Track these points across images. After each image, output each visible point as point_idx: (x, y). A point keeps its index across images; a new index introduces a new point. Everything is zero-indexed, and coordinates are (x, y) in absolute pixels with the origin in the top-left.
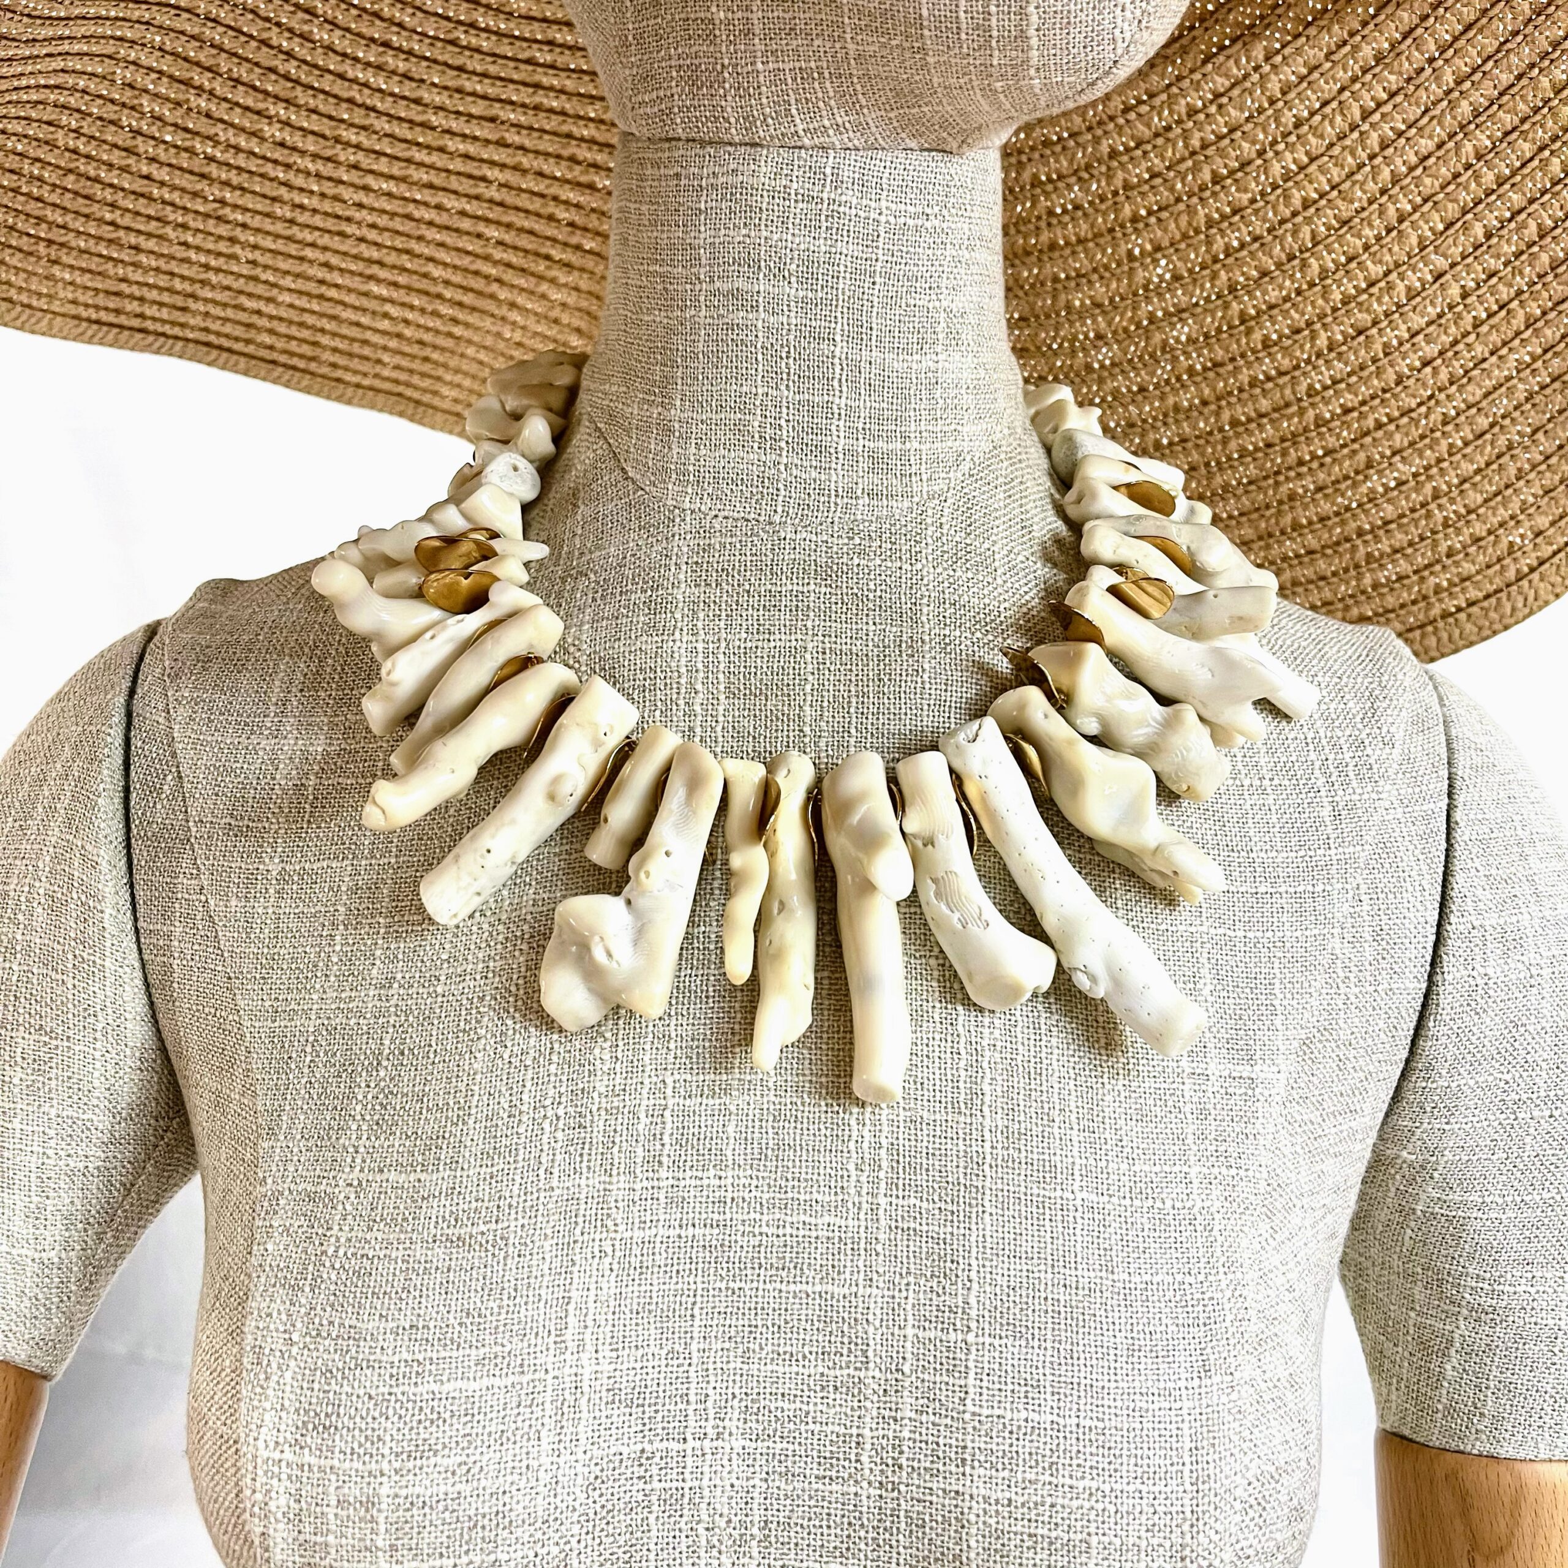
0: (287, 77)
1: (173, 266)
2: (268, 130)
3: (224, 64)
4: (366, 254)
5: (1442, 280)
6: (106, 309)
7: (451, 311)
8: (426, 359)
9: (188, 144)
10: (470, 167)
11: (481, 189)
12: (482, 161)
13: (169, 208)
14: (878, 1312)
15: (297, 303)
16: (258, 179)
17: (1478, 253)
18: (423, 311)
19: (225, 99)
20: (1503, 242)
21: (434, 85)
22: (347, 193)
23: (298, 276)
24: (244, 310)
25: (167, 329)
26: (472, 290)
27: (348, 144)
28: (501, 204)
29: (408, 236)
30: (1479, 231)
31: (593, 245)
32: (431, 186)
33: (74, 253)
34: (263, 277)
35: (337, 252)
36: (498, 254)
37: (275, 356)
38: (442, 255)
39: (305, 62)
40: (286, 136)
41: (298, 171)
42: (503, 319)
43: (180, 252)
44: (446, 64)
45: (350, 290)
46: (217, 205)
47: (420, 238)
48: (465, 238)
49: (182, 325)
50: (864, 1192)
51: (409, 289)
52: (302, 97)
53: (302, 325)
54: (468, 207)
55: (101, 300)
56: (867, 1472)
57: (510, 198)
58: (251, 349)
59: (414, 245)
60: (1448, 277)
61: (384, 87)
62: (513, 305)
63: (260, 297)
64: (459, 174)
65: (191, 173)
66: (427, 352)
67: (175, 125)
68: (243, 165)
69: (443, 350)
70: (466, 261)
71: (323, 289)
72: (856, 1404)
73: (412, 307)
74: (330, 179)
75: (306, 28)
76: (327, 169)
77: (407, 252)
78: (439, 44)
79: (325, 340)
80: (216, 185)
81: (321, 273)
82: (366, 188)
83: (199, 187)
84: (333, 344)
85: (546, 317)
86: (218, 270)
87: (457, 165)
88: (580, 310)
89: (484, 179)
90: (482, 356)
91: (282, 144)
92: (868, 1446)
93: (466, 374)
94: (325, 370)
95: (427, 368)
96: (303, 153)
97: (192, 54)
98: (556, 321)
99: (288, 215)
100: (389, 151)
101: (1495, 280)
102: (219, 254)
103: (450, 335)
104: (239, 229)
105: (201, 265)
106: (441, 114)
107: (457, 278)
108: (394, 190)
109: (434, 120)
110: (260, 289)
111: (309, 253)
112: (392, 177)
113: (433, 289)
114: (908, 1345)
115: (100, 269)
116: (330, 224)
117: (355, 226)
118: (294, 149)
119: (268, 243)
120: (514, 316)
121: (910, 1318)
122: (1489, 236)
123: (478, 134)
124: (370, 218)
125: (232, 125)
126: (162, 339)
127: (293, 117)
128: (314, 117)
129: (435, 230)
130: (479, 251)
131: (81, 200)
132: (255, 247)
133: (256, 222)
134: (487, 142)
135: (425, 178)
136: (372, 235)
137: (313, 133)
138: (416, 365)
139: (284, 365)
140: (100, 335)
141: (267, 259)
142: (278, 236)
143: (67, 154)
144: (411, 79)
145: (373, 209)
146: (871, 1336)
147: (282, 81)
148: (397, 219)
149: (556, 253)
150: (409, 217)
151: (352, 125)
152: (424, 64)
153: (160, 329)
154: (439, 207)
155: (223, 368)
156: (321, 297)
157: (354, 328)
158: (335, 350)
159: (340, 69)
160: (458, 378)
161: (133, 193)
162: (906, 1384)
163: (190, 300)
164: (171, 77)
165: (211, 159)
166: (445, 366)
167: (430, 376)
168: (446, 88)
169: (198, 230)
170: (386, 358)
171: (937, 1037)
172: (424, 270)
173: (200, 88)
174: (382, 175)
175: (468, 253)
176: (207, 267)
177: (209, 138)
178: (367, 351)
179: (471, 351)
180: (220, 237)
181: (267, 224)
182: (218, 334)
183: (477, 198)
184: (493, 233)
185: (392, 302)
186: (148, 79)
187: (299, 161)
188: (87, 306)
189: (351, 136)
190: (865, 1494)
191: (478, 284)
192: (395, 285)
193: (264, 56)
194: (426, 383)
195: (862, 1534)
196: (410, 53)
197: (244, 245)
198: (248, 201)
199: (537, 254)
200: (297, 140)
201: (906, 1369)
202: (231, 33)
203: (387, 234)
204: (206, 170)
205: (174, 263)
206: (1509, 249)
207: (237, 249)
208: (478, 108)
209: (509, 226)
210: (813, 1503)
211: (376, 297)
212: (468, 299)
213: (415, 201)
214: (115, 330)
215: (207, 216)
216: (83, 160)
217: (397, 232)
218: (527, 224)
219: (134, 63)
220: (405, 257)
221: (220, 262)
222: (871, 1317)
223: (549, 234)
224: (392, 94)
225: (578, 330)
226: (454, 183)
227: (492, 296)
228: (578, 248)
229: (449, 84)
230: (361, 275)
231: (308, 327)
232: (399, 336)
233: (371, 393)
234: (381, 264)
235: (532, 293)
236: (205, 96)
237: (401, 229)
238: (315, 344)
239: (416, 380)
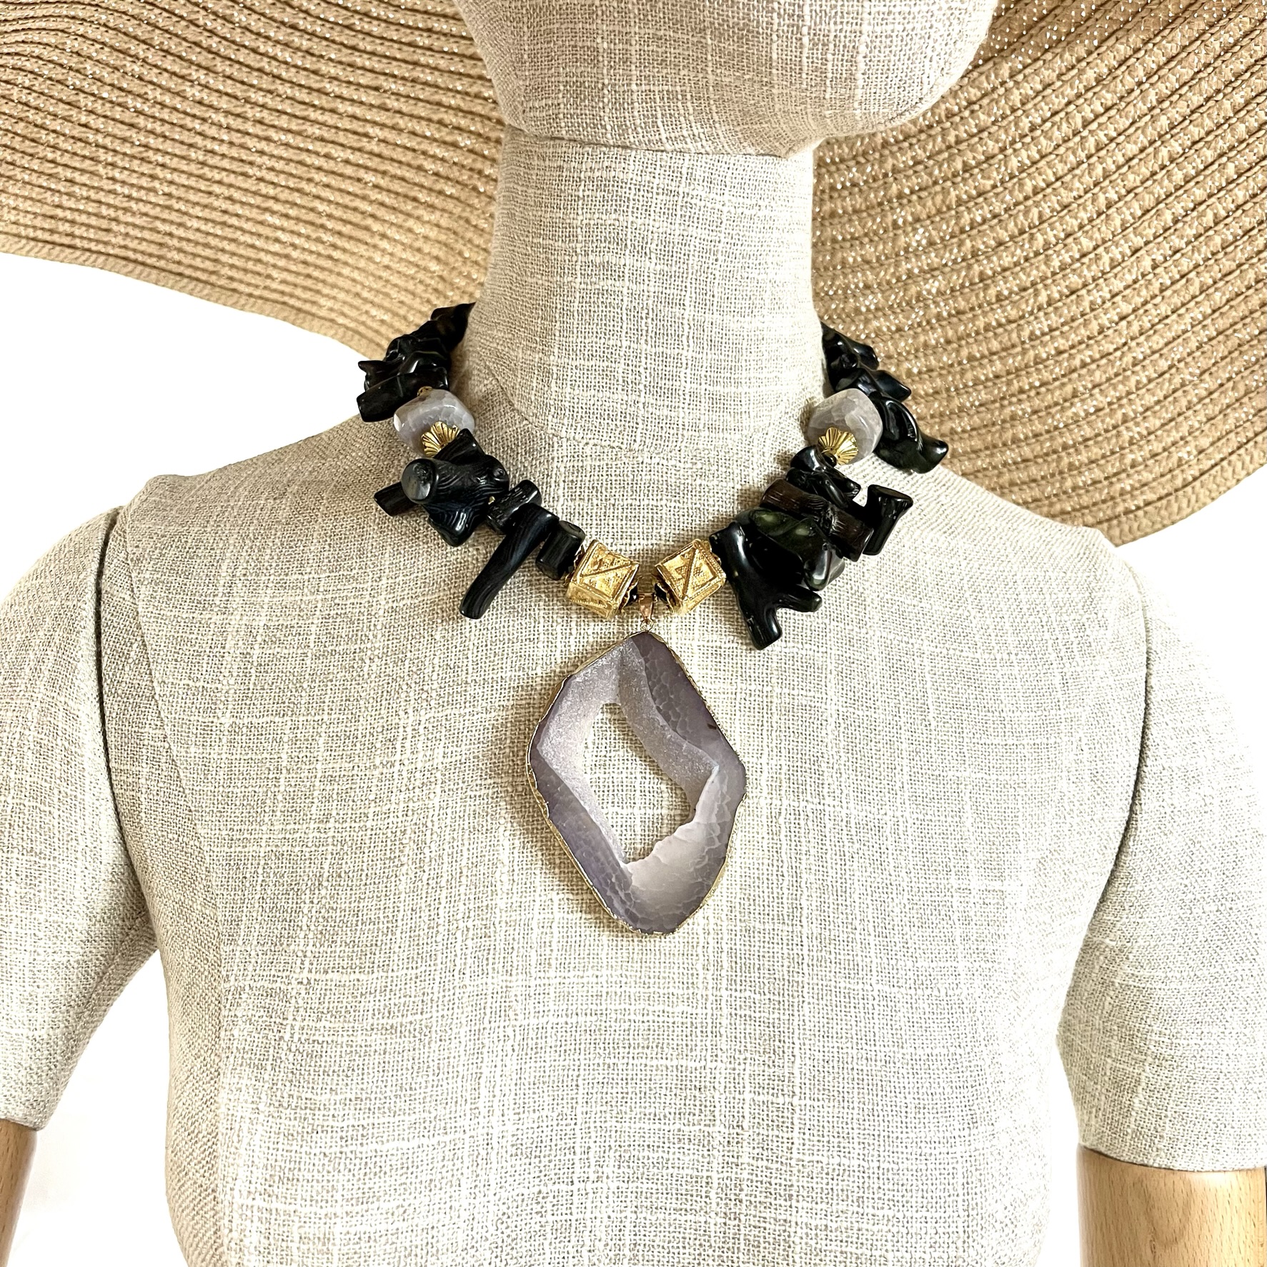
0: (209, 51)
1: (101, 196)
2: (189, 91)
3: (157, 38)
4: (264, 191)
5: (1138, 254)
6: (43, 229)
7: (331, 239)
8: (309, 276)
9: (120, 100)
10: (355, 126)
11: (364, 143)
12: (366, 121)
13: (102, 151)
14: (723, 1081)
15: (203, 228)
16: (178, 129)
17: (1167, 234)
18: (308, 237)
19: (156, 66)
20: (1186, 226)
21: (330, 59)
22: (251, 143)
23: (206, 206)
24: (159, 232)
25: (93, 246)
26: (350, 223)
27: (256, 104)
28: (379, 156)
29: (300, 178)
30: (1168, 217)
31: (453, 191)
32: (322, 139)
33: (20, 184)
34: (176, 206)
35: (239, 188)
36: (374, 195)
37: (181, 269)
38: (326, 193)
39: (225, 38)
40: (205, 95)
41: (213, 123)
42: (375, 246)
43: (108, 185)
44: (342, 44)
45: (248, 219)
46: (142, 149)
47: (310, 180)
48: (348, 181)
49: (106, 243)
50: (710, 987)
51: (298, 219)
52: (220, 66)
53: (207, 245)
54: (351, 157)
55: (39, 222)
56: (714, 1205)
57: (386, 151)
58: (162, 263)
59: (303, 185)
60: (1142, 252)
61: (289, 60)
62: (383, 236)
63: (172, 222)
64: (346, 130)
65: (122, 123)
66: (310, 270)
67: (112, 85)
68: (167, 118)
69: (323, 269)
70: (347, 200)
71: (226, 218)
72: (706, 1153)
73: (299, 235)
74: (238, 131)
75: (228, 12)
76: (236, 124)
77: (298, 190)
78: (338, 29)
79: (224, 258)
80: (142, 133)
81: (226, 205)
82: (268, 139)
83: (128, 134)
84: (231, 261)
85: (411, 247)
86: (139, 200)
87: (346, 124)
88: (439, 242)
89: (366, 135)
90: (356, 275)
91: (200, 103)
92: (715, 1185)
93: (341, 289)
94: (222, 282)
95: (309, 283)
96: (217, 110)
97: (131, 29)
98: (419, 250)
99: (201, 158)
100: (289, 111)
101: (1178, 255)
102: (141, 188)
103: (330, 257)
104: (159, 168)
105: (125, 196)
106: (336, 83)
107: (338, 213)
108: (291, 141)
109: (329, 87)
110: (174, 217)
111: (216, 189)
112: (290, 131)
113: (319, 221)
114: (746, 1106)
115: (39, 197)
116: (235, 166)
117: (255, 169)
118: (211, 106)
119: (183, 180)
120: (384, 244)
121: (747, 1085)
122: (1176, 221)
123: (364, 99)
124: (270, 163)
125: (160, 86)
126: (88, 254)
127: (212, 81)
128: (229, 82)
129: (322, 174)
130: (359, 192)
131: (27, 142)
132: (171, 183)
133: (175, 163)
134: (372, 106)
135: (318, 132)
136: (270, 176)
137: (227, 94)
138: (300, 280)
139: (189, 277)
140: (36, 250)
141: (181, 192)
142: (190, 175)
143: (20, 106)
144: (312, 55)
145: (272, 156)
146: (717, 1100)
147: (204, 53)
148: (292, 165)
149: (422, 196)
150: (301, 163)
151: (261, 89)
152: (324, 43)
153: (86, 246)
154: (327, 156)
155: (138, 278)
156: (224, 224)
157: (250, 250)
158: (232, 266)
159: (253, 45)
160: (334, 292)
161: (73, 137)
162: (745, 1137)
163: (114, 223)
164: (111, 47)
165: (139, 113)
166: (324, 282)
167: (311, 290)
168: (341, 63)
169: (125, 168)
170: (275, 273)
171: (766, 862)
172: (311, 205)
173: (136, 57)
174: (282, 129)
175: (349, 193)
176: (129, 197)
177: (139, 95)
178: (259, 268)
179: (346, 271)
180: (143, 174)
181: (183, 166)
182: (135, 251)
183: (360, 150)
184: (370, 177)
185: (283, 230)
186: (93, 49)
187: (213, 116)
188: (26, 226)
189: (259, 97)
190: (713, 1222)
191: (356, 218)
192: (287, 216)
193: (191, 34)
194: (308, 295)
195: (710, 1252)
196: (313, 34)
197: (162, 181)
198: (168, 146)
199: (406, 196)
200: (214, 99)
201: (745, 1125)
202: (165, 14)
203: (282, 176)
204: (135, 121)
205: (102, 193)
206: (1190, 232)
207: (156, 184)
208: (366, 79)
209: (384, 173)
210: (672, 1229)
211: (270, 226)
212: (347, 229)
213: (308, 151)
214: (50, 246)
215: (133, 157)
216: (33, 111)
217: (291, 175)
218: (399, 172)
219: (82, 36)
220: (296, 194)
221: (142, 194)
222: (717, 1085)
223: (417, 180)
224: (295, 66)
225: (437, 258)
226: (341, 138)
227: (367, 229)
228: (441, 193)
229: (344, 59)
230: (258, 207)
231: (211, 248)
232: (287, 257)
233: (260, 301)
234: (276, 199)
235: (400, 227)
236: (139, 63)
237: (294, 172)
238: (216, 261)
239: (298, 292)
